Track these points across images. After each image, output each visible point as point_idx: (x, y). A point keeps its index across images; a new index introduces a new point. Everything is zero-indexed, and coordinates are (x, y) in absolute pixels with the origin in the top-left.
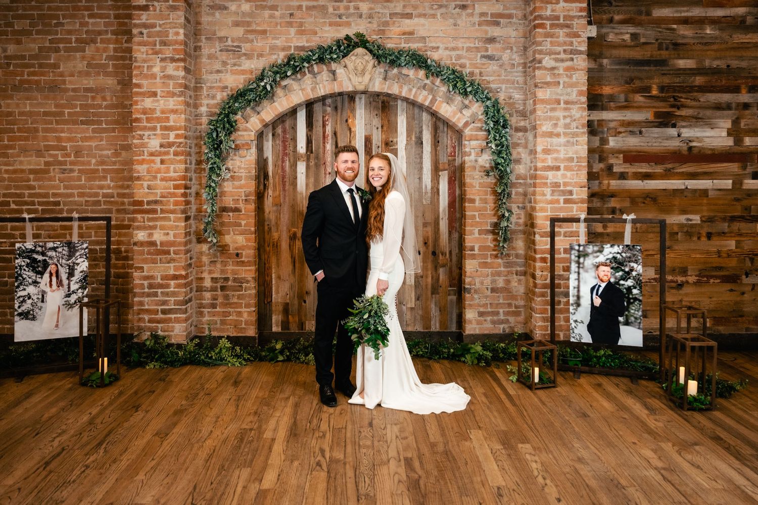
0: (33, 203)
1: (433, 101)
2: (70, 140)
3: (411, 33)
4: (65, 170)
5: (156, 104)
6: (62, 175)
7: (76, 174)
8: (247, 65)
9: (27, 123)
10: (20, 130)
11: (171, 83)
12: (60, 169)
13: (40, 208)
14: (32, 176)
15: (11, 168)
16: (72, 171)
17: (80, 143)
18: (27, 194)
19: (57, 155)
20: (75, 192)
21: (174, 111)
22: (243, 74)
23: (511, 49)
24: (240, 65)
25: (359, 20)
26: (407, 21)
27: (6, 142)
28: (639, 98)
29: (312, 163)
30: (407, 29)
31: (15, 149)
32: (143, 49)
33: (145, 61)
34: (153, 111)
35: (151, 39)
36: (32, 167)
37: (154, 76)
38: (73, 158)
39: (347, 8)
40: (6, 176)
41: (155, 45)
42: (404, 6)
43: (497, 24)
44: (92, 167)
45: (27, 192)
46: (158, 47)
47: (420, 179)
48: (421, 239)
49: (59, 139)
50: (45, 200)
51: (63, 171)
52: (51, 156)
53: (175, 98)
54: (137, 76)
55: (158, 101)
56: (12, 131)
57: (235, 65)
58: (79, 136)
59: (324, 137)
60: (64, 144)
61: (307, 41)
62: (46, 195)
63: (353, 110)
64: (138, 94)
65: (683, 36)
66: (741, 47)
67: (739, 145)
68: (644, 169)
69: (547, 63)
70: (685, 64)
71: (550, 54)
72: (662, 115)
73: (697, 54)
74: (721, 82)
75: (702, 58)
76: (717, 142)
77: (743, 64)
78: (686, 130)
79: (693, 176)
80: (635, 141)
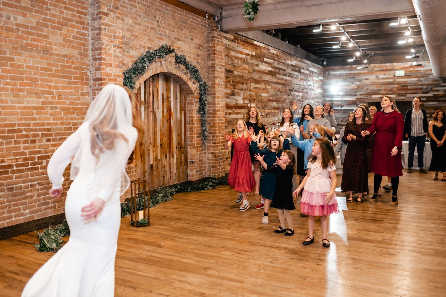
0: (36, 130)
1: (187, 80)
2: (56, 87)
3: (179, 48)
4: (53, 107)
5: (112, 71)
6: (52, 111)
7: (58, 110)
8: (132, 53)
9: (31, 74)
10: (27, 78)
11: (118, 60)
12: (51, 107)
13: (40, 133)
14: (35, 111)
15: (22, 105)
16: (56, 108)
17: (60, 90)
18: (32, 124)
19: (48, 97)
20: (59, 122)
21: (119, 76)
22: (131, 58)
23: (202, 60)
24: (129, 53)
25: (166, 38)
26: (178, 42)
27: (18, 87)
28: (228, 84)
29: (146, 106)
30: (179, 46)
31: (24, 92)
32: (106, 38)
33: (107, 45)
34: (111, 74)
35: (109, 33)
36: (34, 105)
37: (110, 55)
38: (56, 100)
39: (162, 31)
40: (19, 111)
41: (111, 37)
42: (178, 35)
43: (199, 49)
44: (67, 106)
45: (32, 122)
46: (112, 38)
47: (177, 114)
48: (177, 142)
49: (50, 87)
50: (42, 127)
51: (52, 108)
52: (45, 97)
53: (119, 69)
54: (104, 53)
55: (112, 69)
56: (22, 79)
57: (127, 52)
58: (61, 85)
59: (150, 93)
60: (53, 90)
61: (151, 45)
62: (43, 124)
63: (158, 81)
64: (104, 64)
65: (236, 63)
66: (244, 69)
67: (244, 103)
68: (229, 111)
69: (217, 69)
70: (236, 73)
71: (218, 65)
72: (233, 91)
73: (237, 70)
74: (242, 81)
75: (238, 72)
76: (241, 102)
77: (245, 75)
78: (236, 97)
79: (237, 114)
80: (228, 100)
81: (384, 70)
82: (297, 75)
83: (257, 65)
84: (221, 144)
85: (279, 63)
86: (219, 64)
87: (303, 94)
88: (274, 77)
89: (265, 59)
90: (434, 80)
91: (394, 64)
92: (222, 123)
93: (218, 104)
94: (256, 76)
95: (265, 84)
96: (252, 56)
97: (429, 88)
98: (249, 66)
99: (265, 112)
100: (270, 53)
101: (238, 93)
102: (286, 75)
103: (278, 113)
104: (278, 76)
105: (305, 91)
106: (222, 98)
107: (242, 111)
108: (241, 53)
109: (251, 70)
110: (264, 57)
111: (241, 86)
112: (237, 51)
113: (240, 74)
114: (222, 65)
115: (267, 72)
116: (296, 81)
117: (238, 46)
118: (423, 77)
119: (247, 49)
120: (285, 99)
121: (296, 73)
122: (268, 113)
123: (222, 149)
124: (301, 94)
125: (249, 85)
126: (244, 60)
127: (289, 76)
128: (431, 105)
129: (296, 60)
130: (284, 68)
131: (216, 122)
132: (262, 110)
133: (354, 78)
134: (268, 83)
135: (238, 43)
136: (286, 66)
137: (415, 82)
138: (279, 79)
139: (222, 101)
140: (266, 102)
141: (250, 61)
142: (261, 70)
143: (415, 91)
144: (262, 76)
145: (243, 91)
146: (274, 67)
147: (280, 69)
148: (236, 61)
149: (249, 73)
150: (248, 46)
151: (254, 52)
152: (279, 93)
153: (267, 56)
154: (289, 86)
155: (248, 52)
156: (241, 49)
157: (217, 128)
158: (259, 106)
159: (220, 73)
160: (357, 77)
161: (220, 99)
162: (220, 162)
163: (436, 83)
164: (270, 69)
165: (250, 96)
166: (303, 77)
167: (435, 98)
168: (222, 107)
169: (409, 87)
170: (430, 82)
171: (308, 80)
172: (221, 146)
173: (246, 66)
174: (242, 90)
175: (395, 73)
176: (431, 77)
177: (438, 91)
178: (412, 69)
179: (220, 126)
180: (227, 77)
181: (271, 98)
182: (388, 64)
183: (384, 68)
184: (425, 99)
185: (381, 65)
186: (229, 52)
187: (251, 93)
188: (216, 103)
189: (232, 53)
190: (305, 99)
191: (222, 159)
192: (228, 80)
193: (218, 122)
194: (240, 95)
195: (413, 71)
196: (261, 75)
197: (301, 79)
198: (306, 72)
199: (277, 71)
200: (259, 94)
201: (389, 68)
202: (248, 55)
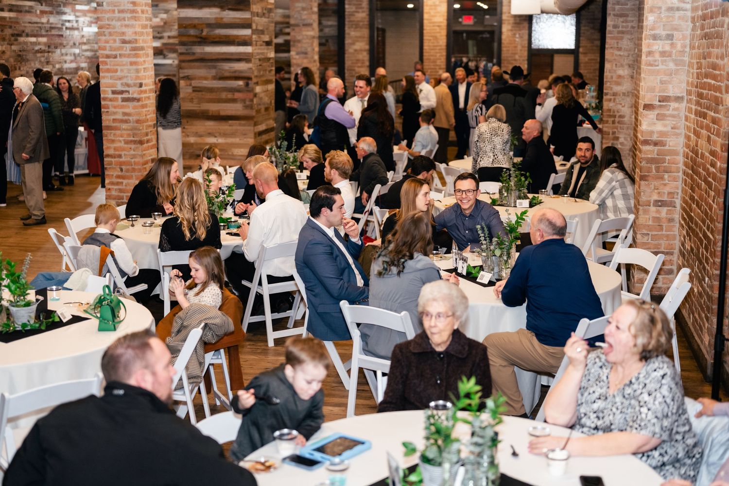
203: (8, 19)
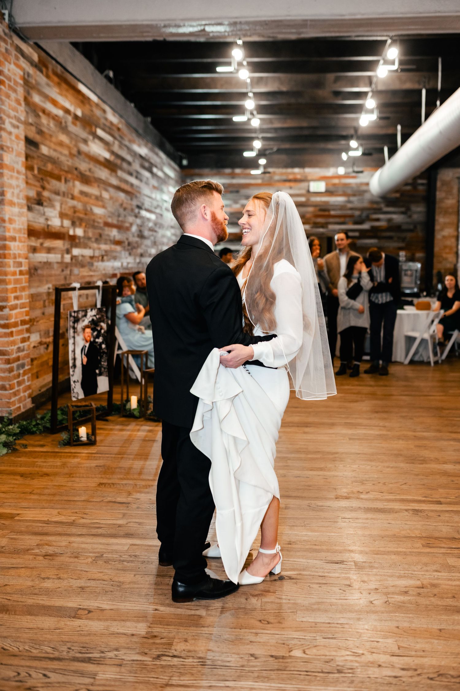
65: (43, 124)
66: (61, 144)
67: (62, 226)
68: (35, 243)
69: (7, 126)
70: (44, 150)
71: (9, 116)
72: (39, 194)
73: (48, 142)
74: (56, 172)
75: (49, 147)
76: (56, 222)
77: (63, 159)
78: (46, 210)
79: (49, 250)
80: (30, 215)
81: (289, 181)
82: (147, 178)
83: (85, 141)
84: (20, 328)
85: (121, 145)
86: (12, 113)
87: (157, 217)
88: (113, 174)
89: (100, 132)
90: (372, 202)
91: (308, 170)
92: (21, 273)
93: (11, 221)
94: (84, 166)
95: (99, 186)
96: (76, 117)
97: (364, 214)
98: (71, 138)
99: (99, 249)
100: (106, 119)
101: (50, 199)
102: (131, 174)
103: (120, 252)
104: (120, 173)
105: (158, 211)
106: (20, 206)
107: (58, 244)
108: (54, 103)
109: (74, 151)
110: (97, 126)
111: (54, 184)
112: (47, 97)
113: (54, 154)
114: (18, 120)
115: (102, 160)
116: (146, 190)
117: (48, 85)
118: (354, 195)
119: (66, 97)
120: (131, 224)
121: (147, 174)
122: (106, 251)
123: (24, 340)
124: (153, 217)
125: (71, 184)
126: (61, 123)
127: (137, 178)
128: (366, 244)
129: (146, 146)
130: (129, 158)
131: (8, 269)
132: (95, 245)
133: (237, 192)
134: (105, 184)
135: (48, 77)
136: (131, 155)
137: (342, 204)
138: (122, 180)
139: (21, 215)
140: (101, 228)
141: (72, 128)
142: (92, 153)
143: (343, 219)
144: (94, 169)
145: (58, 198)
146: (113, 153)
147: (123, 159)
148: (44, 120)
149: (71, 155)
150: (67, 90)
151: (80, 107)
152: (121, 210)
153: (102, 126)
154: (136, 197)
155: (67, 104)
156: (54, 92)
157: (10, 287)
158: (90, 234)
159: (13, 138)
160: (244, 191)
161: (16, 210)
162: (19, 375)
163: (375, 206)
164: (107, 155)
165: (72, 210)
166: (156, 184)
167: (374, 233)
168: (20, 231)
169: (332, 213)
170: (366, 204)
171: (162, 191)
172: (20, 332)
173: (63, 138)
174: (57, 193)
175: (309, 186)
176: (367, 196)
177: (378, 220)
178: (336, 181)
179: (17, 281)
180: (27, 157)
181: (110, 220)
182: (297, 170)
183: (291, 177)
184: (357, 234)
185: (284, 170)
186: (28, 93)
187: (74, 203)
188: (7, 218)
189: (36, 99)
190: (160, 228)
191: (23, 366)
192: (30, 163)
193: (12, 269)
194: (53, 206)
195: (339, 184)
196: (92, 165)
197: (154, 187)
198: (160, 174)
199: (118, 162)
200: (89, 209)
201: (299, 177)
202: (67, 111)
203: (135, 187)
